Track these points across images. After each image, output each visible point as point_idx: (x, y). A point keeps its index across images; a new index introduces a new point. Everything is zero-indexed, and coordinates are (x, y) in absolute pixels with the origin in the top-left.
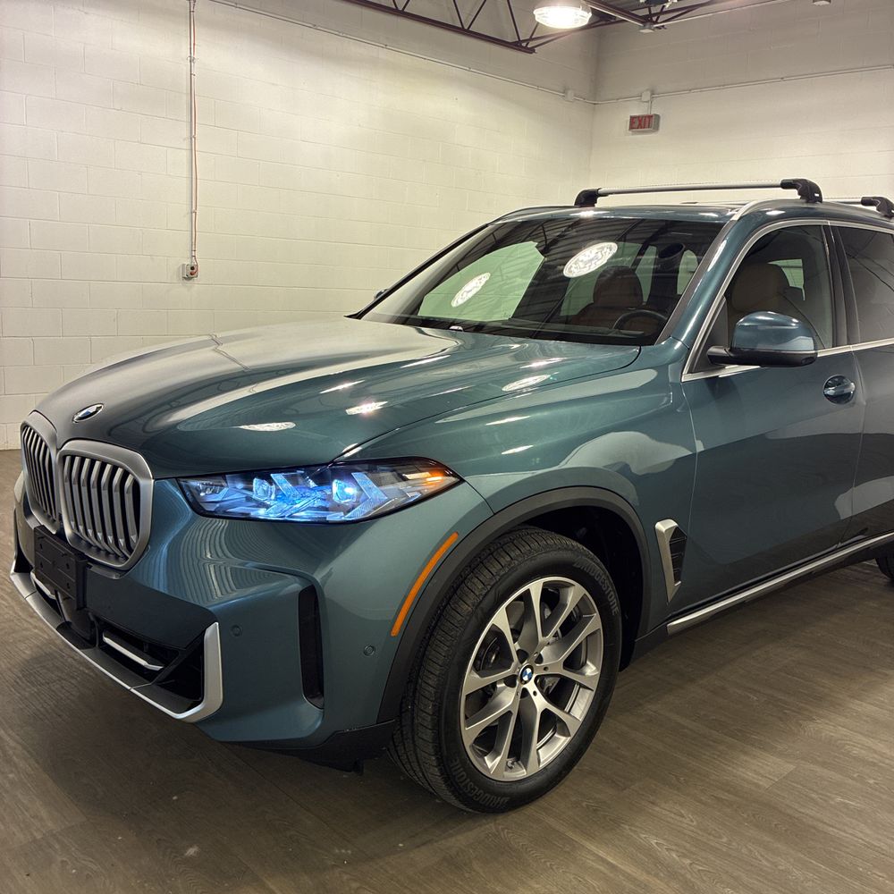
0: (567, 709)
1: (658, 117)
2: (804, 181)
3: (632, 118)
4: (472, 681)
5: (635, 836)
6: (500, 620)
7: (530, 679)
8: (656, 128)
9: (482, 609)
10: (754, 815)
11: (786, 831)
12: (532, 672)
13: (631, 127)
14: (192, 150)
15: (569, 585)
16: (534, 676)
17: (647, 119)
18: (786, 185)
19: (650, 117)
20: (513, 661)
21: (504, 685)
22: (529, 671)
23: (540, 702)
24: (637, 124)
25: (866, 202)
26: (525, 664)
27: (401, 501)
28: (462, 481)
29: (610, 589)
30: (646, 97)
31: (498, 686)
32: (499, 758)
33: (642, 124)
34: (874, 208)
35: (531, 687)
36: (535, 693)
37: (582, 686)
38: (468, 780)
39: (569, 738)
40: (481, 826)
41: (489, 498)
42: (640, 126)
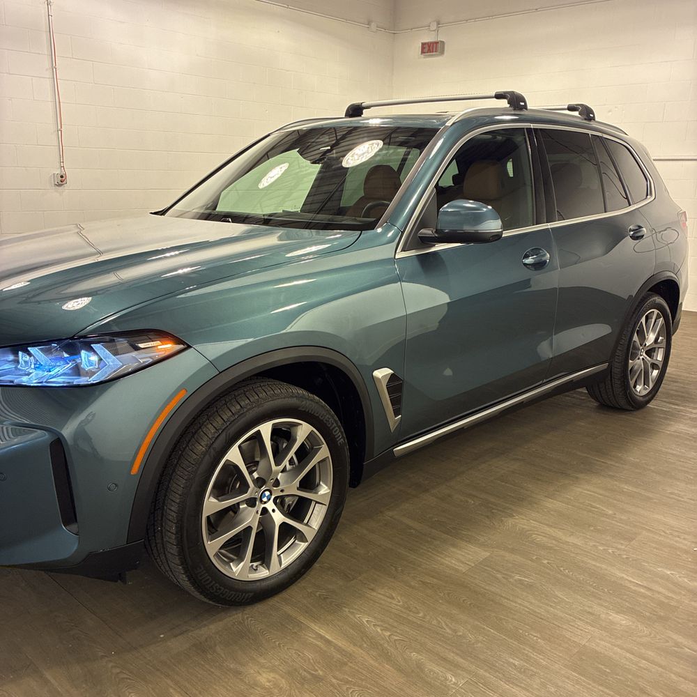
0: (306, 521)
1: (443, 43)
2: (512, 93)
3: (423, 44)
4: (211, 505)
5: (352, 617)
6: (234, 455)
7: (269, 500)
8: (442, 53)
9: (214, 449)
10: (449, 594)
11: (470, 604)
12: (271, 494)
13: (423, 52)
14: (54, 78)
15: (298, 425)
16: (273, 497)
17: (435, 45)
18: (499, 96)
19: (437, 43)
20: (249, 487)
21: (245, 506)
22: (267, 493)
23: (278, 518)
24: (426, 50)
25: (571, 108)
26: (263, 488)
27: (135, 365)
28: (189, 347)
29: (335, 425)
30: (434, 27)
31: (241, 507)
32: (242, 564)
33: (430, 48)
34: (576, 113)
35: (270, 506)
36: (274, 511)
37: (317, 502)
38: (214, 582)
39: (307, 544)
40: (230, 616)
41: (213, 360)
42: (429, 51)
